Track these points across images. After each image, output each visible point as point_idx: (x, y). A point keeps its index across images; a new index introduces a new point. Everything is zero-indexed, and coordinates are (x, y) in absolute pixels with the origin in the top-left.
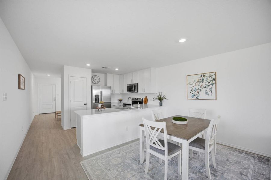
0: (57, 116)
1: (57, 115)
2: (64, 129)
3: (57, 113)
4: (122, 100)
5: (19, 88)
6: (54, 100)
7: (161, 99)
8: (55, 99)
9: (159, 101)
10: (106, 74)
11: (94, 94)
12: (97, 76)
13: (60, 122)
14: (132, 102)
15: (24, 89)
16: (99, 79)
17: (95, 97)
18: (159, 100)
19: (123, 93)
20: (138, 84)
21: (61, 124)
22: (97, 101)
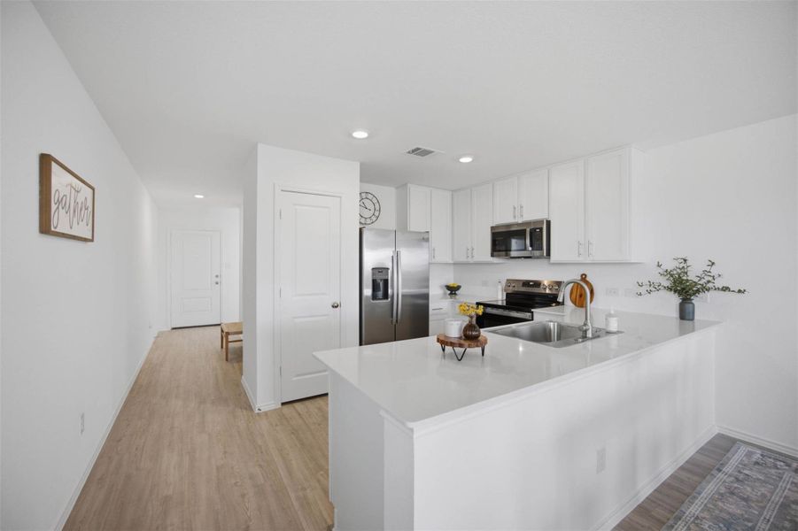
0: (227, 342)
1: (227, 338)
2: (257, 411)
3: (228, 334)
4: (458, 288)
5: (45, 228)
6: (217, 283)
7: (685, 290)
8: (218, 280)
9: (675, 300)
10: (402, 187)
11: (369, 265)
12: (370, 196)
13: (236, 365)
14: (508, 295)
15: (92, 240)
16: (377, 205)
17: (373, 274)
18: (680, 292)
19: (470, 260)
20: (549, 223)
21: (243, 377)
22: (380, 294)
